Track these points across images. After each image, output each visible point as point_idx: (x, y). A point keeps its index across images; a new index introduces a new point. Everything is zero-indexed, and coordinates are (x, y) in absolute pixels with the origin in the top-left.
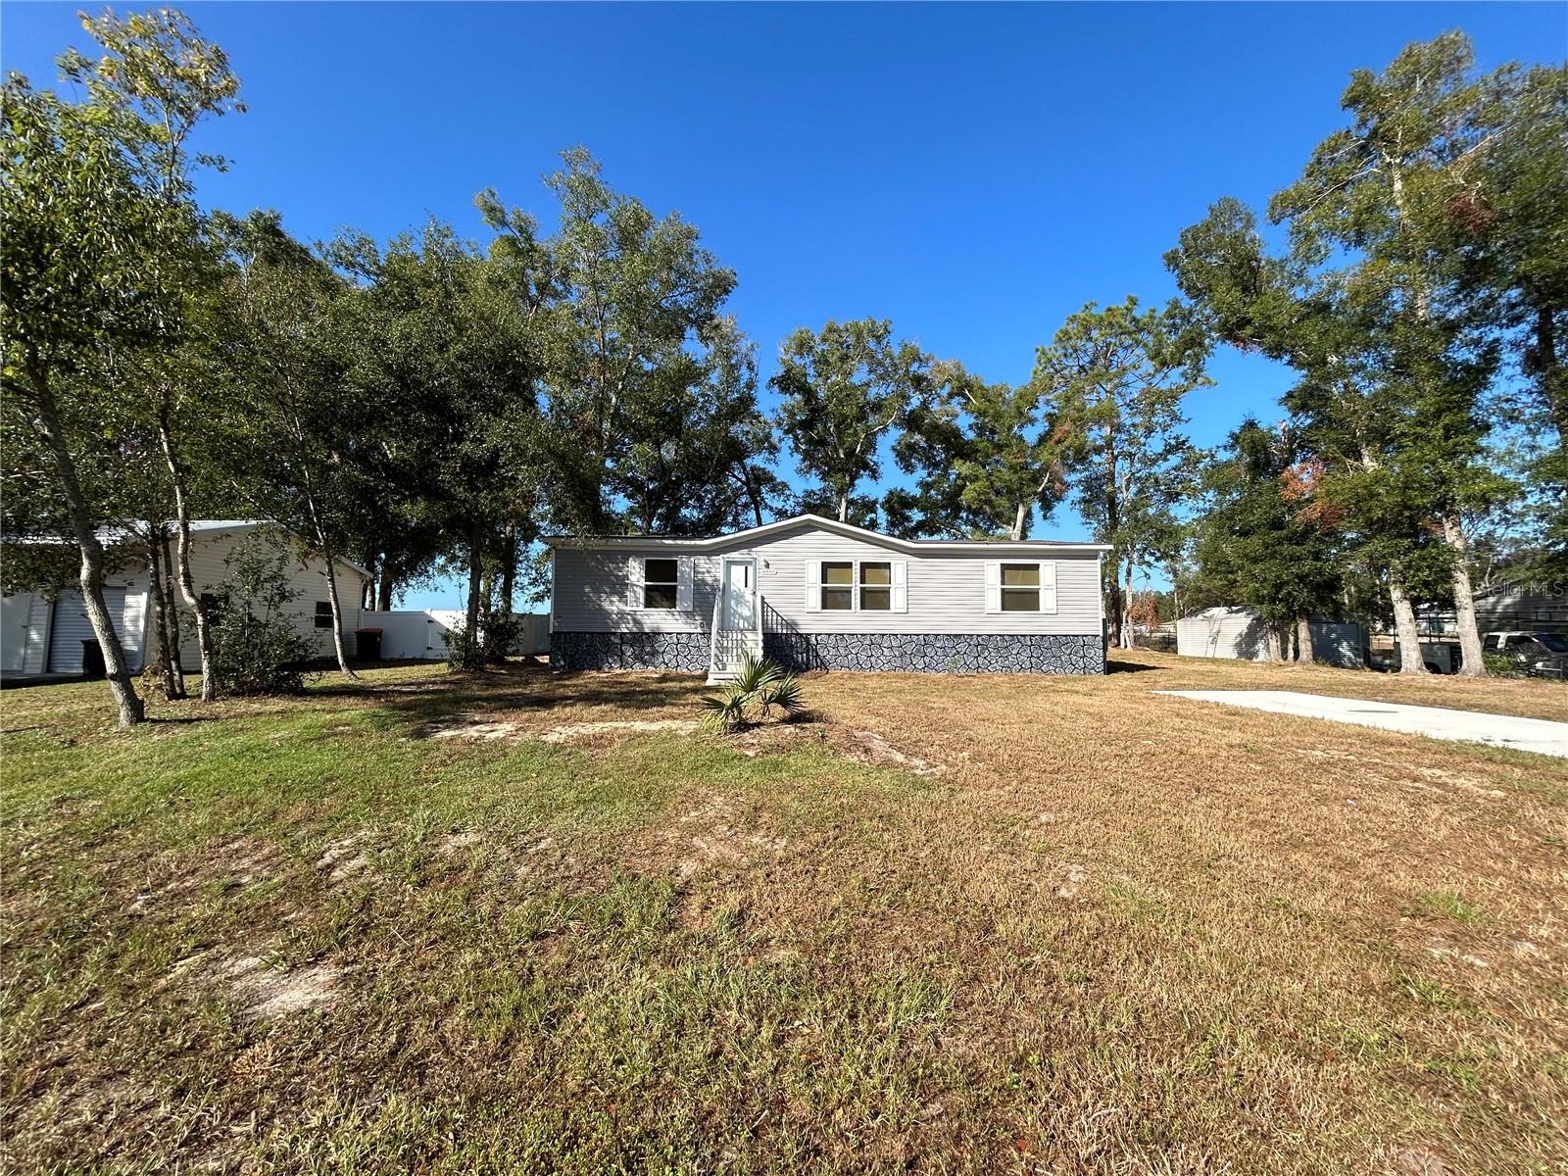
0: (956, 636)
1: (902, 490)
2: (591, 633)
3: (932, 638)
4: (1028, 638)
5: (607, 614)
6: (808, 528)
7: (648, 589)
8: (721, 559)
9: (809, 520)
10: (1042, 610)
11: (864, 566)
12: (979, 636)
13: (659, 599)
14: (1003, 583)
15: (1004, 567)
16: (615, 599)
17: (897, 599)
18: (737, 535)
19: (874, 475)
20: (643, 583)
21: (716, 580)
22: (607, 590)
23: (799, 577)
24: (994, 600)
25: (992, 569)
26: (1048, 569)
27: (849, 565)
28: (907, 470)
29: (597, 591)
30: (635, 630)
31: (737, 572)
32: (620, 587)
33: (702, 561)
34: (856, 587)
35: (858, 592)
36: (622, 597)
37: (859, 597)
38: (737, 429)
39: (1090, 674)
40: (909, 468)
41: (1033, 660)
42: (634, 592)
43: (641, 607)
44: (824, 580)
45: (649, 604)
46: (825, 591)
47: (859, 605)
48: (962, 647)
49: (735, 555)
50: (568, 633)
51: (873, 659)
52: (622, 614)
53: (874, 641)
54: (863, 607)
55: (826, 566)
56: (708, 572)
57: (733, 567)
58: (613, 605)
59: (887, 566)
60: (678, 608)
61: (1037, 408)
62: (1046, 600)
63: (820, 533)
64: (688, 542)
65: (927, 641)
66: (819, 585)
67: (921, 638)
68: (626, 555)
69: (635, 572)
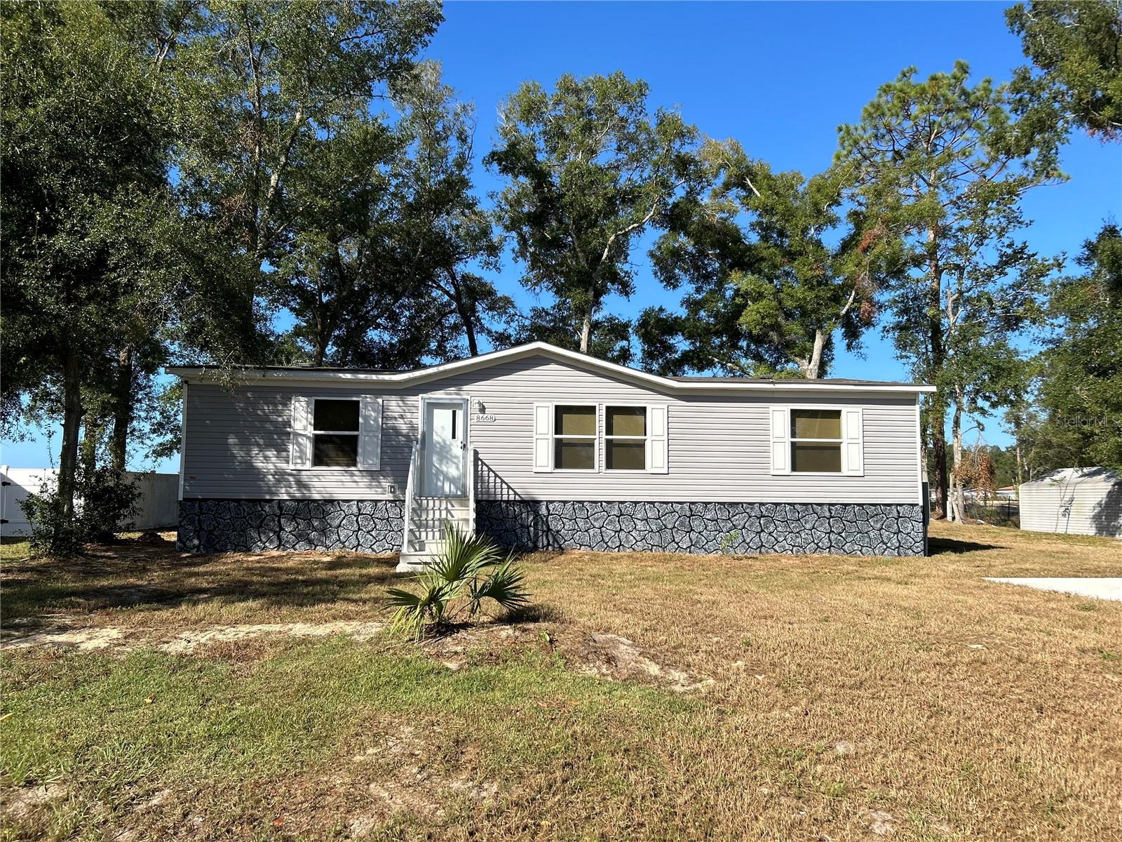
0: (732, 504)
1: (661, 310)
2: (238, 501)
3: (700, 507)
4: (826, 508)
5: (257, 475)
6: (537, 360)
7: (317, 440)
8: (418, 401)
9: (539, 349)
10: (845, 470)
11: (611, 411)
12: (762, 504)
13: (332, 453)
14: (793, 435)
15: (795, 414)
16: (271, 453)
17: (655, 455)
18: (442, 368)
19: (626, 289)
20: (311, 431)
21: (413, 428)
22: (261, 441)
23: (527, 426)
24: (781, 457)
25: (779, 415)
26: (852, 417)
27: (591, 410)
28: (669, 284)
29: (245, 444)
30: (298, 495)
31: (442, 418)
32: (279, 437)
33: (394, 404)
34: (600, 439)
35: (603, 446)
36: (281, 449)
37: (604, 452)
38: (442, 223)
39: (906, 555)
40: (671, 281)
41: (833, 537)
42: (299, 445)
43: (308, 465)
44: (558, 429)
45: (319, 460)
46: (559, 445)
47: (604, 463)
48: (739, 520)
49: (439, 395)
50: (205, 500)
51: (622, 535)
52: (281, 475)
53: (623, 511)
54: (609, 465)
55: (560, 411)
56: (402, 417)
57: (436, 412)
58: (267, 462)
59: (643, 411)
60: (360, 467)
61: (839, 204)
62: (851, 458)
63: (553, 366)
64: (374, 377)
65: (692, 511)
66: (551, 436)
67: (686, 507)
68: (288, 394)
69: (301, 416)
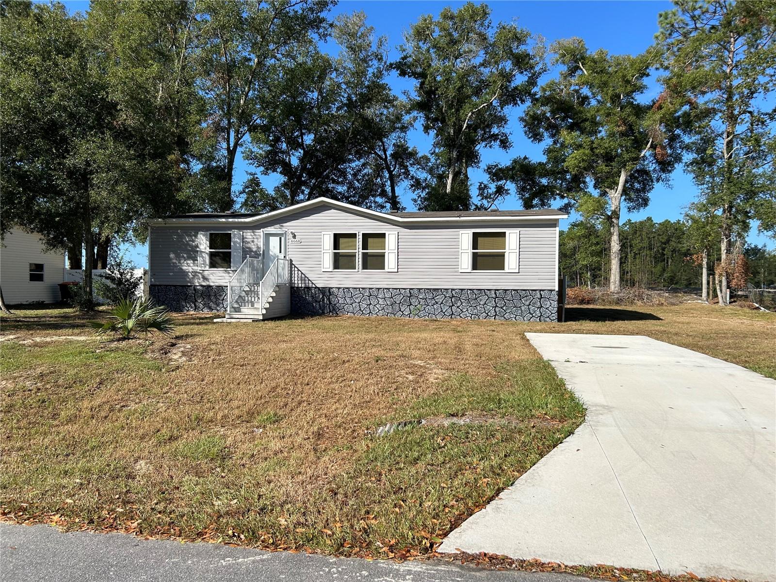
0: (435, 290)
2: (175, 286)
3: (416, 292)
4: (493, 292)
5: (184, 274)
6: (324, 207)
7: (212, 255)
8: (261, 232)
9: (322, 201)
10: (507, 270)
11: (366, 236)
12: (453, 290)
13: (219, 261)
15: (476, 236)
16: (190, 262)
17: (390, 262)
18: (270, 214)
20: (208, 250)
21: (258, 248)
22: (185, 255)
23: (319, 245)
24: (466, 262)
25: (466, 237)
26: (512, 236)
27: (354, 236)
29: (178, 257)
30: (204, 284)
31: (274, 242)
32: (193, 253)
33: (248, 234)
34: (359, 251)
35: (361, 256)
36: (195, 259)
37: (361, 260)
39: (545, 321)
41: (497, 309)
42: (203, 257)
43: (207, 268)
45: (213, 265)
47: (361, 266)
48: (439, 298)
49: (271, 230)
50: (160, 285)
51: (371, 307)
52: (195, 273)
53: (372, 293)
54: (365, 267)
55: (337, 237)
56: (253, 242)
57: (271, 238)
58: (188, 266)
59: (383, 236)
60: (232, 269)
62: (511, 262)
63: (333, 211)
64: (236, 220)
65: (411, 294)
67: (408, 291)
68: (197, 230)
69: (203, 243)
